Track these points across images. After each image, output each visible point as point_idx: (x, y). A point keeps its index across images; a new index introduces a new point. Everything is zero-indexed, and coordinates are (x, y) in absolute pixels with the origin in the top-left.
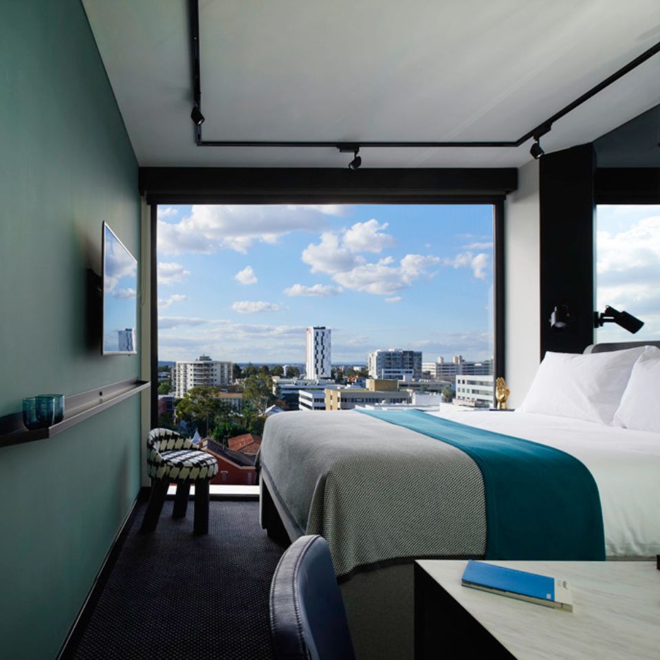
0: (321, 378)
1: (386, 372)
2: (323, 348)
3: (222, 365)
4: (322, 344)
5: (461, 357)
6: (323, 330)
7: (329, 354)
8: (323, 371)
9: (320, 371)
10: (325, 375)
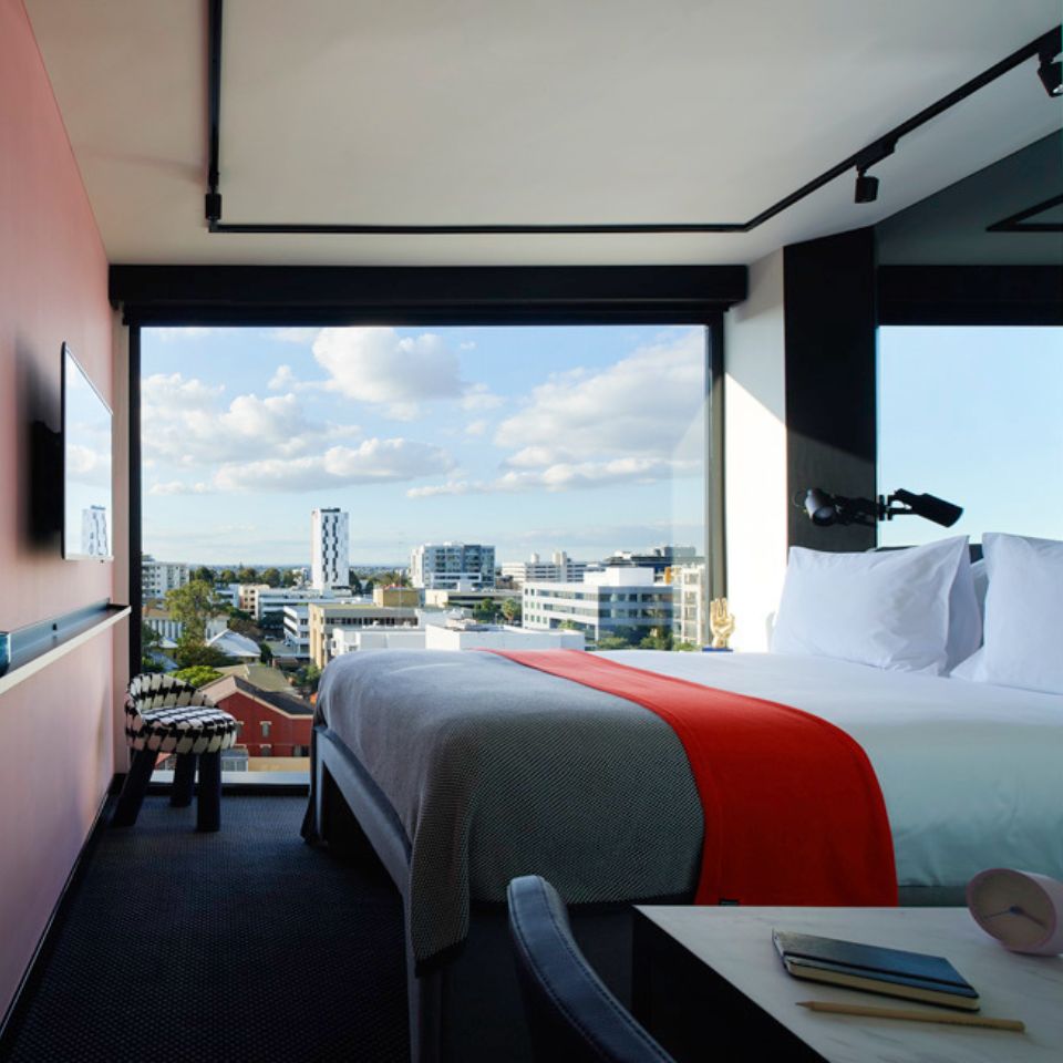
0: (333, 588)
1: (437, 578)
2: (336, 541)
3: (170, 568)
4: (334, 535)
5: (564, 554)
6: (337, 514)
7: (346, 550)
8: (337, 576)
9: (331, 576)
10: (338, 583)
